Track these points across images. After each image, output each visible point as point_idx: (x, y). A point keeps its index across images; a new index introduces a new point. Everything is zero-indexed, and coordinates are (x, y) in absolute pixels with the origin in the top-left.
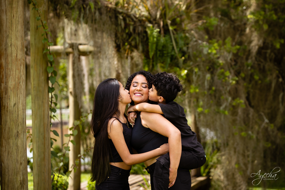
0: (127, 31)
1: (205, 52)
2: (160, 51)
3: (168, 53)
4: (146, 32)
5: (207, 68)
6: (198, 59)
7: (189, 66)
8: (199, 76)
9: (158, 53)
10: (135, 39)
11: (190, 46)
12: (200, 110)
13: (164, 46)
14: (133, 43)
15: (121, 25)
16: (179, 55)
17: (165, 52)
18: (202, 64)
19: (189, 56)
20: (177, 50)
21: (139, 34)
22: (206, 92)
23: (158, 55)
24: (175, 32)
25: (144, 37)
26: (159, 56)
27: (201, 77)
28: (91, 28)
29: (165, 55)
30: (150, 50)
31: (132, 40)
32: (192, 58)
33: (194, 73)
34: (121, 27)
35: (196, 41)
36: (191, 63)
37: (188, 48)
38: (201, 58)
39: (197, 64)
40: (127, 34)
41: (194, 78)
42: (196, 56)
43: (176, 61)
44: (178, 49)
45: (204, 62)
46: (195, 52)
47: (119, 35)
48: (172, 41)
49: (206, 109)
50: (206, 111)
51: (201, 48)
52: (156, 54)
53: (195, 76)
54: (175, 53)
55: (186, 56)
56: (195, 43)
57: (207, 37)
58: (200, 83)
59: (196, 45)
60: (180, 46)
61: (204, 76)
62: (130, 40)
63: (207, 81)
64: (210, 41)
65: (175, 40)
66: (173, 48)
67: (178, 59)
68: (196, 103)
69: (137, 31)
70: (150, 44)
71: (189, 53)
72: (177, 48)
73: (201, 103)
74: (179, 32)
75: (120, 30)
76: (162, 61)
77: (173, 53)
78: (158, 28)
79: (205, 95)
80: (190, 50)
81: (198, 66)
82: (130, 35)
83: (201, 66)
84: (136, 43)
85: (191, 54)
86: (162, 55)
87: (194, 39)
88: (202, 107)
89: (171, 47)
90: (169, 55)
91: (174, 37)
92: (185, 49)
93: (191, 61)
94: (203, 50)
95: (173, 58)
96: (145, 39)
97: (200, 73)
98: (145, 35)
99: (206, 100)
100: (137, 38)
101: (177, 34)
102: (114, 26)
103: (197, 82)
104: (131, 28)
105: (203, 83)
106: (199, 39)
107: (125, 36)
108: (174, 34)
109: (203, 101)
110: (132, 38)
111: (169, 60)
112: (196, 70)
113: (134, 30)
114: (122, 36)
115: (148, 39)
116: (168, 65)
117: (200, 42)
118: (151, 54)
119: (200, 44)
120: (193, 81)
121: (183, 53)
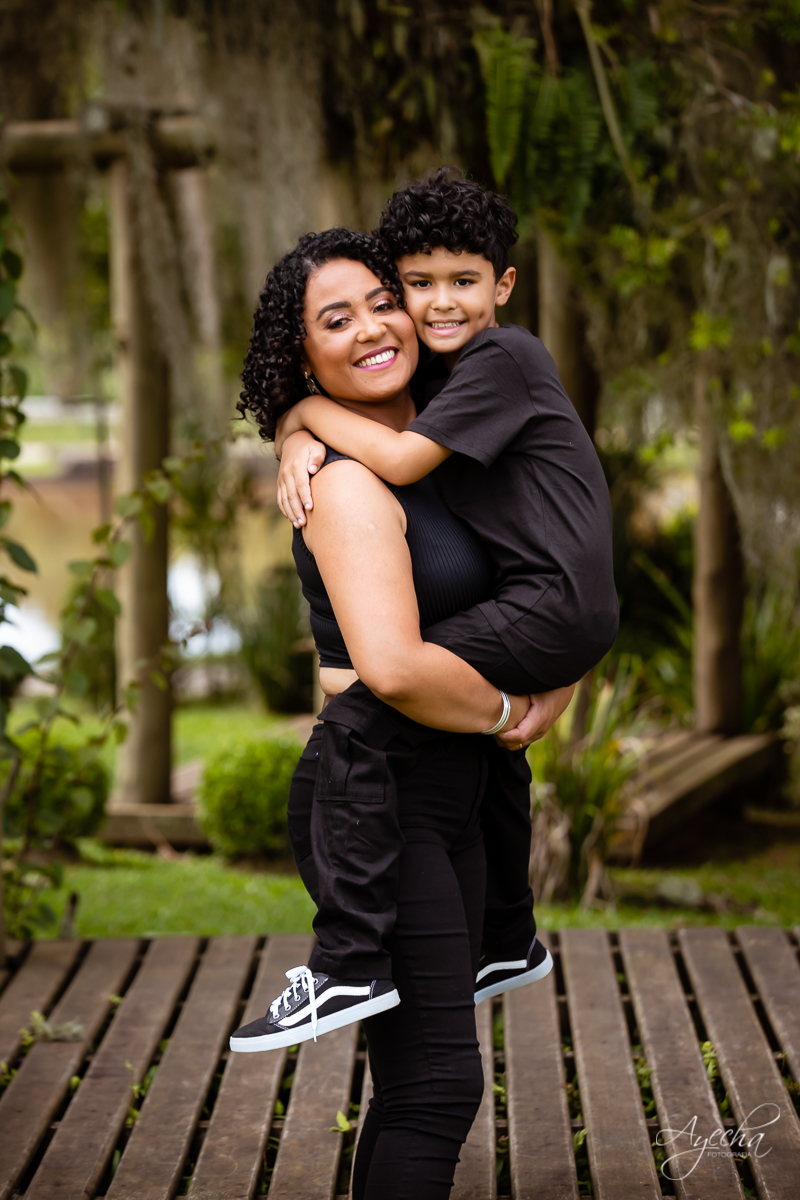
0: (379, 49)
1: (763, 150)
2: (539, 146)
3: (578, 157)
4: (471, 55)
5: (774, 226)
6: (727, 186)
7: (683, 220)
8: (733, 267)
9: (533, 156)
10: (417, 88)
11: (688, 119)
12: (741, 429)
13: (561, 124)
14: (411, 110)
15: (347, 19)
16: (633, 169)
17: (565, 152)
18: (745, 207)
19: (684, 174)
20: (620, 141)
21: (437, 65)
22: (767, 345)
23: (531, 166)
24: (612, 56)
25: (461, 77)
26: (539, 171)
27: (744, 272)
28: (202, 37)
29: (567, 167)
30: (494, 143)
31: (406, 95)
32: (700, 182)
33: (709, 251)
34: (351, 33)
35: (718, 97)
36: (695, 205)
37: (677, 131)
38: (742, 181)
39: (723, 208)
40: (381, 63)
41: (711, 277)
42: (716, 173)
43: (620, 193)
44: (630, 138)
45: (755, 198)
46: (711, 152)
47: (342, 70)
48: (597, 100)
49: (769, 427)
50: (770, 438)
51: (742, 130)
52: (520, 161)
53: (716, 269)
54: (615, 155)
55: (671, 172)
56: (713, 108)
57: (769, 77)
58: (737, 300)
59: (719, 117)
60: (639, 123)
61: (759, 269)
62: (394, 95)
63: (777, 289)
64: (787, 97)
65: (616, 91)
66: (604, 129)
67: (627, 186)
68: (718, 401)
69: (426, 51)
70: (492, 114)
71: (684, 155)
72: (624, 131)
73: (745, 400)
74: (631, 54)
75: (344, 45)
76: (550, 195)
77: (604, 157)
78: (531, 36)
79: (762, 356)
80: (689, 143)
81: (728, 219)
82: (392, 68)
83: (745, 220)
84: (423, 106)
85: (692, 157)
86: (552, 168)
87: (709, 89)
88: (752, 417)
89: (591, 130)
90: (586, 164)
91: (610, 81)
92: (663, 134)
93: (695, 192)
94: (750, 137)
95: (605, 181)
96: (468, 89)
97: (738, 254)
98: (465, 67)
99: (768, 382)
100: (430, 86)
101: (624, 62)
102: (314, 28)
103: (723, 297)
104: (400, 35)
105: (758, 300)
106: (733, 88)
107: (369, 72)
108: (606, 63)
109: (756, 389)
110: (402, 83)
111: (583, 192)
112: (720, 237)
113: (414, 43)
114: (357, 73)
115: (480, 88)
116: (578, 217)
117: (737, 100)
118: (501, 163)
119: (734, 112)
120: (704, 292)
121: (656, 157)
